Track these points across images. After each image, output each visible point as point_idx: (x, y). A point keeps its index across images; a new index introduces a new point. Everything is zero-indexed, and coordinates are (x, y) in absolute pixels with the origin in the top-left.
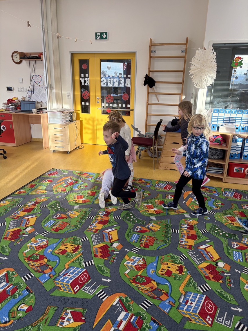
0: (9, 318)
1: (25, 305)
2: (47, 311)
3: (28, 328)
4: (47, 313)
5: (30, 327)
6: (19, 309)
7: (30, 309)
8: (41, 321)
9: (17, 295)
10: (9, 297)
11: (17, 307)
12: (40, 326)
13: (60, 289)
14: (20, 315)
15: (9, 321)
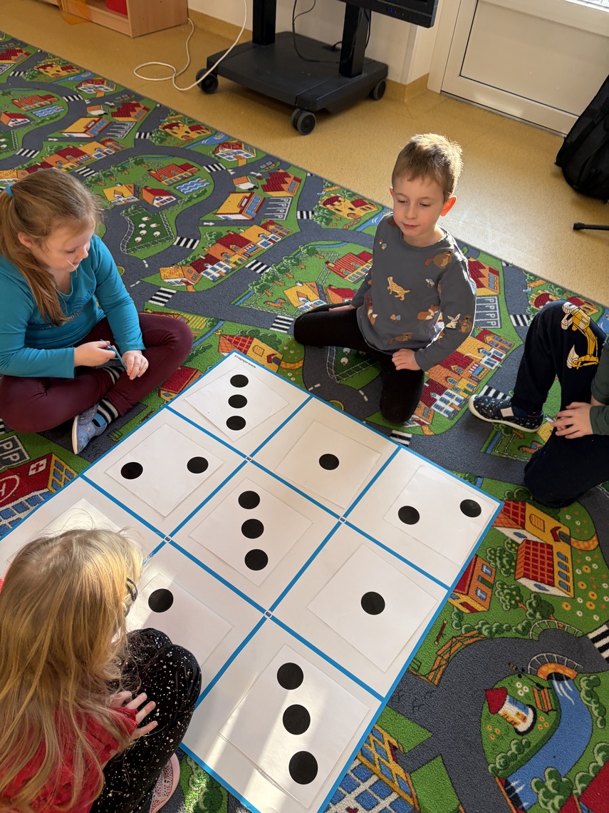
0: (552, 688)
1: (513, 723)
2: (439, 667)
3: (490, 632)
4: (439, 658)
5: (485, 633)
6: (530, 711)
7: (496, 699)
8: (454, 640)
9: (549, 783)
10: (579, 788)
11: (538, 726)
12: (459, 625)
13: (393, 748)
14: (522, 688)
15: (550, 677)
